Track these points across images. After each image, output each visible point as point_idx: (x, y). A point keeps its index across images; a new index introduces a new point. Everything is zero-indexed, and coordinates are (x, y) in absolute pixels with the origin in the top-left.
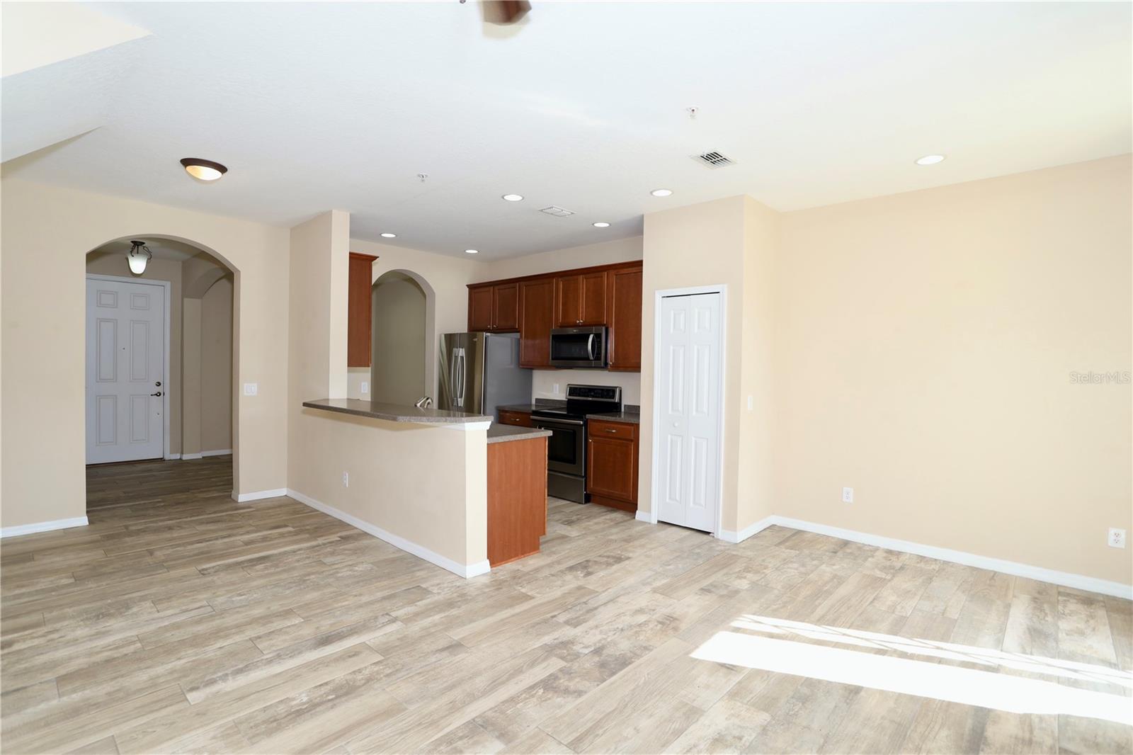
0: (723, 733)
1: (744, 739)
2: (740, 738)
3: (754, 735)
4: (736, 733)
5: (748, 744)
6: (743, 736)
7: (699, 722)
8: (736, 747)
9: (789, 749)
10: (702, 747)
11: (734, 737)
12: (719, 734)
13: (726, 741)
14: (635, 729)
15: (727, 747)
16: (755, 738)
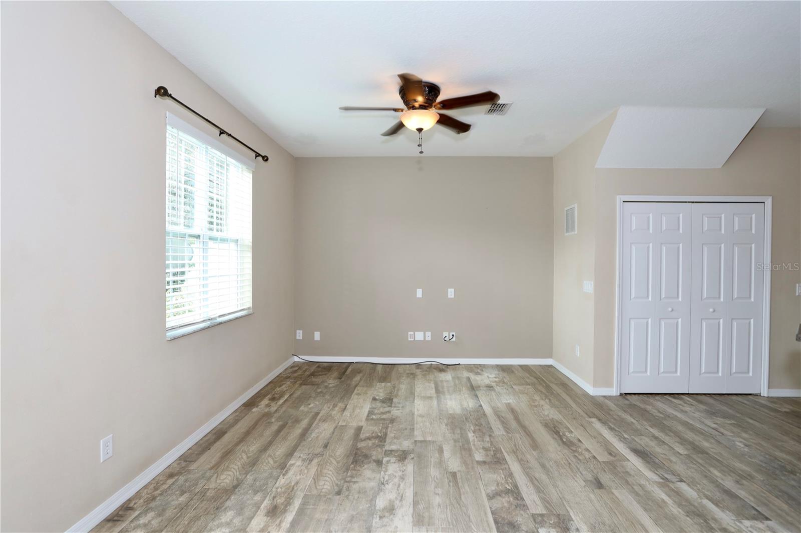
0: (392, 516)
1: (378, 518)
2: (381, 517)
3: (374, 524)
4: (385, 520)
5: (375, 516)
6: (380, 520)
7: (411, 516)
8: (380, 511)
9: (349, 525)
10: (398, 502)
11: (384, 516)
12: (394, 514)
13: (387, 512)
14: (438, 494)
15: (384, 508)
16: (372, 523)
